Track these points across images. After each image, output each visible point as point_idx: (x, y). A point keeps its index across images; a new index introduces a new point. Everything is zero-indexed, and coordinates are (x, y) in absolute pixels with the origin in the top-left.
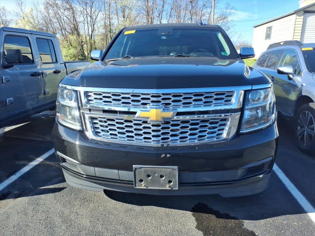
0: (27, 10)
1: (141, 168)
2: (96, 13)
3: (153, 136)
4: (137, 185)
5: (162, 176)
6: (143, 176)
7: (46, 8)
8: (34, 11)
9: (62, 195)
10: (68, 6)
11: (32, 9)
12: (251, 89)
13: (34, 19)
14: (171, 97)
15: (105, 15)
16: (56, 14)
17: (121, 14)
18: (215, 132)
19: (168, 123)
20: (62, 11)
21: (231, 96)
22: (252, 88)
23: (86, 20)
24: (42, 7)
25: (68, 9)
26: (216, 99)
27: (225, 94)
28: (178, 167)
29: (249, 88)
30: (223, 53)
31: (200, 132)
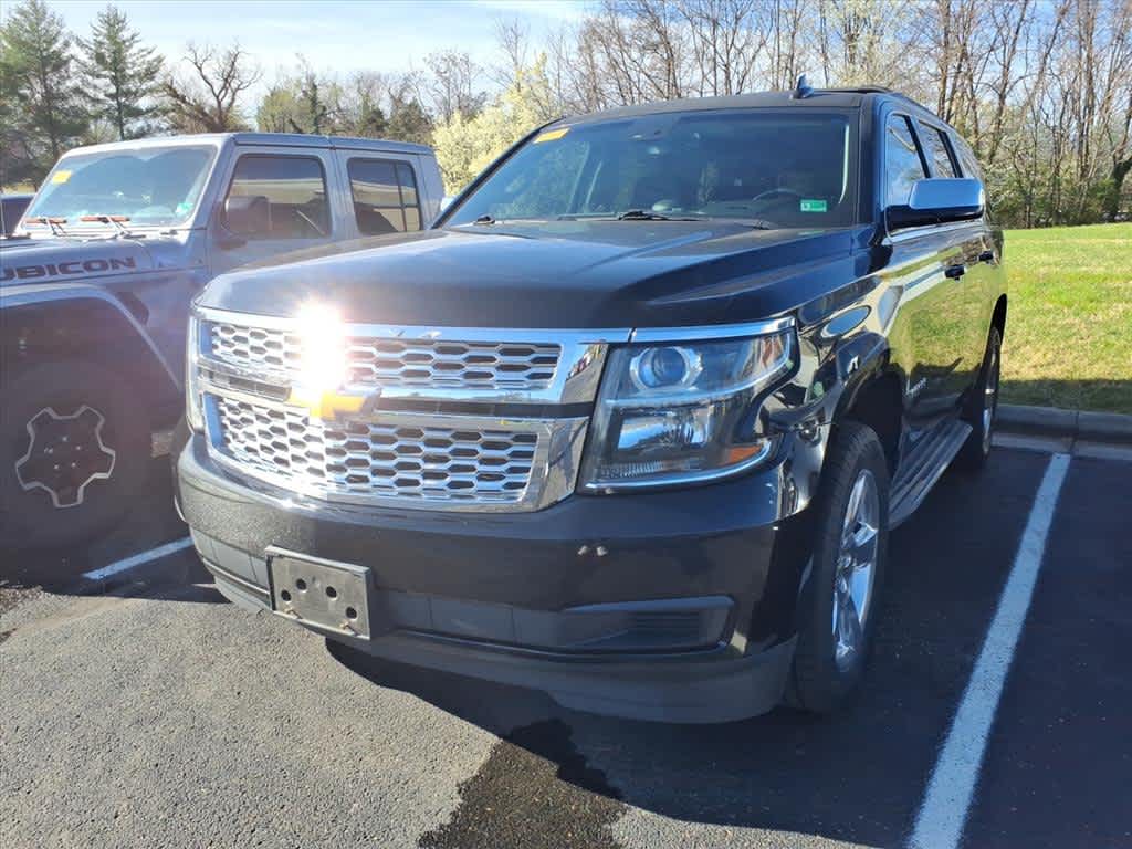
0: (530, 61)
1: (281, 556)
2: (750, 52)
3: (330, 468)
4: (278, 605)
5: (331, 592)
6: (290, 587)
7: (586, 49)
8: (548, 63)
10: (656, 38)
11: (543, 55)
12: (626, 340)
13: (547, 87)
14: (373, 350)
15: (776, 58)
16: (614, 65)
18: (499, 477)
19: (363, 430)
20: (635, 55)
21: (553, 360)
22: (631, 338)
23: (711, 78)
24: (571, 47)
25: (655, 47)
26: (503, 368)
27: (532, 352)
28: (366, 569)
29: (620, 336)
30: (809, 205)
31: (455, 469)
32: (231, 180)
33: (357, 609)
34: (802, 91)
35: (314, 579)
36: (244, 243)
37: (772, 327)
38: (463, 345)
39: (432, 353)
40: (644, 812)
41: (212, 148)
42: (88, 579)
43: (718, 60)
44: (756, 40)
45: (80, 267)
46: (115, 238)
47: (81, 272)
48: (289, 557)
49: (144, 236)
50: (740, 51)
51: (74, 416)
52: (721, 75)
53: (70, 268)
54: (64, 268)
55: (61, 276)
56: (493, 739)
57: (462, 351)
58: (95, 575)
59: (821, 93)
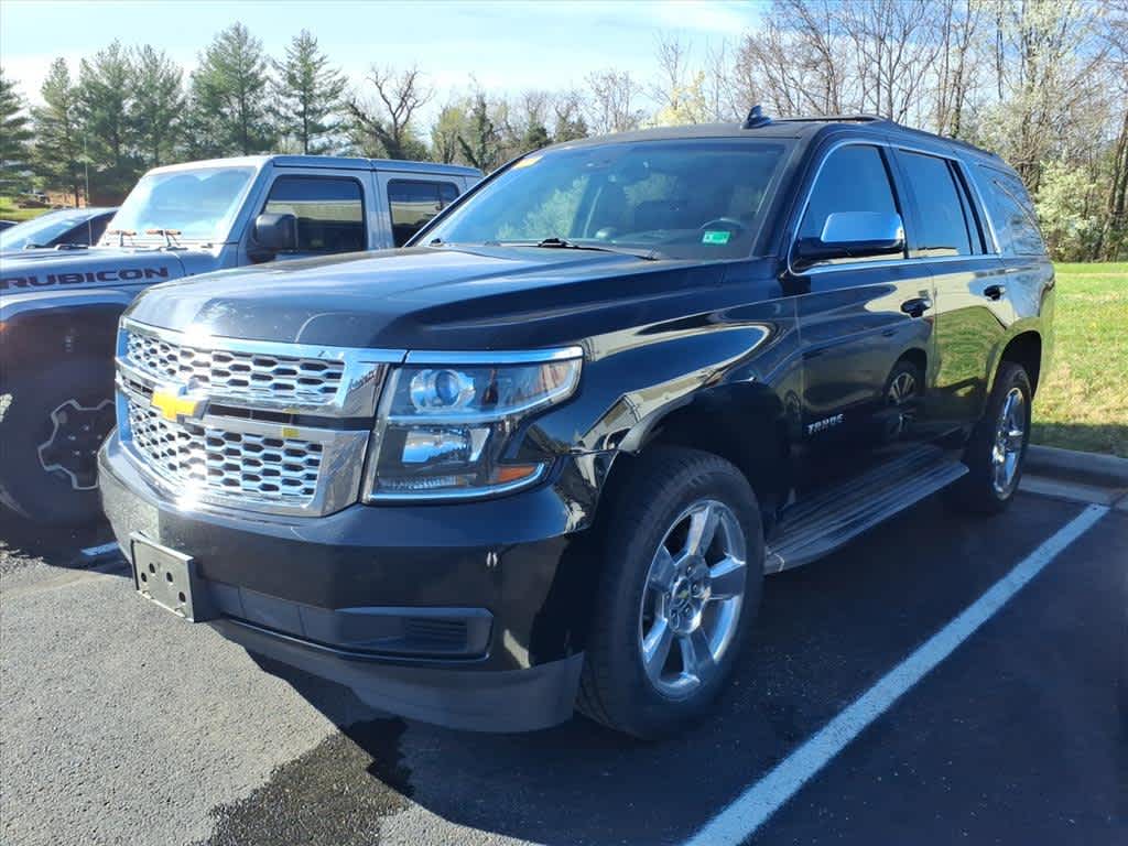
0: (687, 78)
1: (138, 541)
2: (917, 68)
3: (180, 464)
4: (140, 585)
5: (170, 577)
6: (145, 567)
7: (745, 67)
8: (707, 80)
10: (817, 55)
11: (701, 73)
12: (401, 361)
13: (702, 106)
14: (210, 360)
15: (944, 74)
16: (773, 83)
17: (1012, 61)
18: (298, 483)
19: (202, 432)
20: (795, 73)
21: (338, 376)
22: (405, 357)
23: (873, 93)
24: (729, 66)
25: (815, 64)
26: (303, 381)
27: (326, 368)
28: (191, 558)
29: (395, 356)
30: (711, 236)
31: (265, 473)
32: (266, 203)
33: (186, 594)
35: (161, 566)
38: (273, 358)
39: (251, 365)
41: (253, 168)
43: (883, 77)
44: (925, 56)
47: (115, 279)
48: (145, 544)
50: (906, 68)
51: (98, 408)
52: (884, 94)
53: (107, 276)
55: (98, 283)
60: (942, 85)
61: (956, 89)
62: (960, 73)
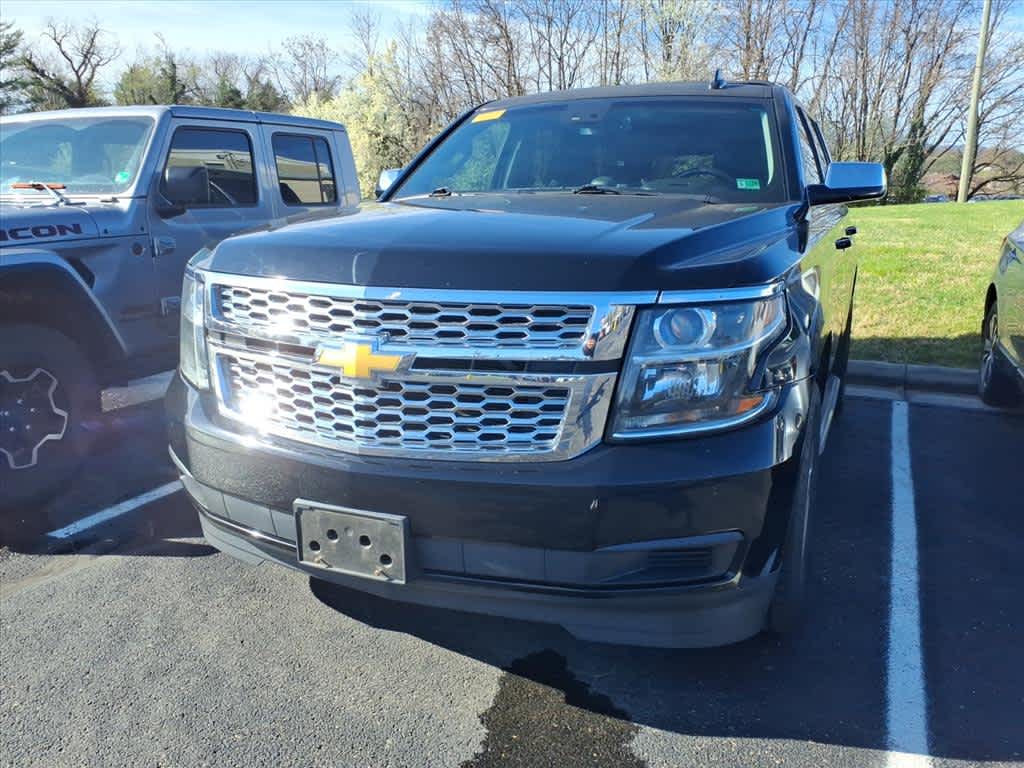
0: (381, 48)
1: (312, 509)
2: (580, 48)
3: (359, 423)
4: (305, 555)
5: (365, 541)
6: (319, 535)
7: (435, 40)
8: (398, 50)
9: (206, 565)
10: (497, 31)
11: (394, 43)
12: (653, 302)
13: (397, 73)
14: (406, 312)
15: (604, 55)
16: (459, 54)
17: (656, 47)
18: (530, 429)
19: (395, 387)
20: (478, 45)
21: (584, 321)
22: (657, 300)
23: (546, 70)
24: (421, 38)
25: (497, 40)
26: (536, 328)
27: (564, 313)
28: (403, 517)
29: (649, 298)
30: (744, 183)
31: (487, 422)
32: (169, 152)
33: (393, 556)
34: (717, 84)
35: (346, 529)
36: (182, 212)
37: (767, 291)
38: (497, 307)
39: (467, 315)
40: (655, 730)
41: (150, 120)
42: (55, 538)
43: (553, 53)
44: (586, 37)
45: (29, 233)
46: (56, 205)
47: (31, 237)
48: (319, 509)
49: (84, 204)
50: (572, 46)
51: (29, 379)
52: (555, 66)
53: (20, 233)
54: (14, 233)
55: (11, 241)
56: (498, 672)
57: (495, 312)
58: (60, 534)
59: (733, 85)
60: (603, 64)
61: (615, 67)
62: (618, 54)
